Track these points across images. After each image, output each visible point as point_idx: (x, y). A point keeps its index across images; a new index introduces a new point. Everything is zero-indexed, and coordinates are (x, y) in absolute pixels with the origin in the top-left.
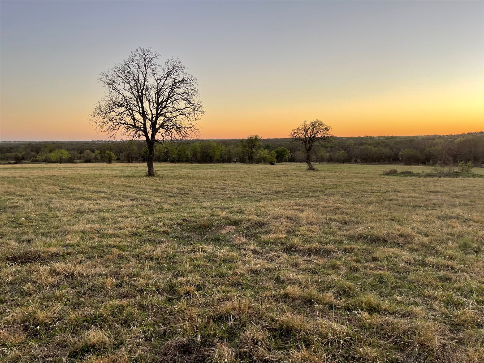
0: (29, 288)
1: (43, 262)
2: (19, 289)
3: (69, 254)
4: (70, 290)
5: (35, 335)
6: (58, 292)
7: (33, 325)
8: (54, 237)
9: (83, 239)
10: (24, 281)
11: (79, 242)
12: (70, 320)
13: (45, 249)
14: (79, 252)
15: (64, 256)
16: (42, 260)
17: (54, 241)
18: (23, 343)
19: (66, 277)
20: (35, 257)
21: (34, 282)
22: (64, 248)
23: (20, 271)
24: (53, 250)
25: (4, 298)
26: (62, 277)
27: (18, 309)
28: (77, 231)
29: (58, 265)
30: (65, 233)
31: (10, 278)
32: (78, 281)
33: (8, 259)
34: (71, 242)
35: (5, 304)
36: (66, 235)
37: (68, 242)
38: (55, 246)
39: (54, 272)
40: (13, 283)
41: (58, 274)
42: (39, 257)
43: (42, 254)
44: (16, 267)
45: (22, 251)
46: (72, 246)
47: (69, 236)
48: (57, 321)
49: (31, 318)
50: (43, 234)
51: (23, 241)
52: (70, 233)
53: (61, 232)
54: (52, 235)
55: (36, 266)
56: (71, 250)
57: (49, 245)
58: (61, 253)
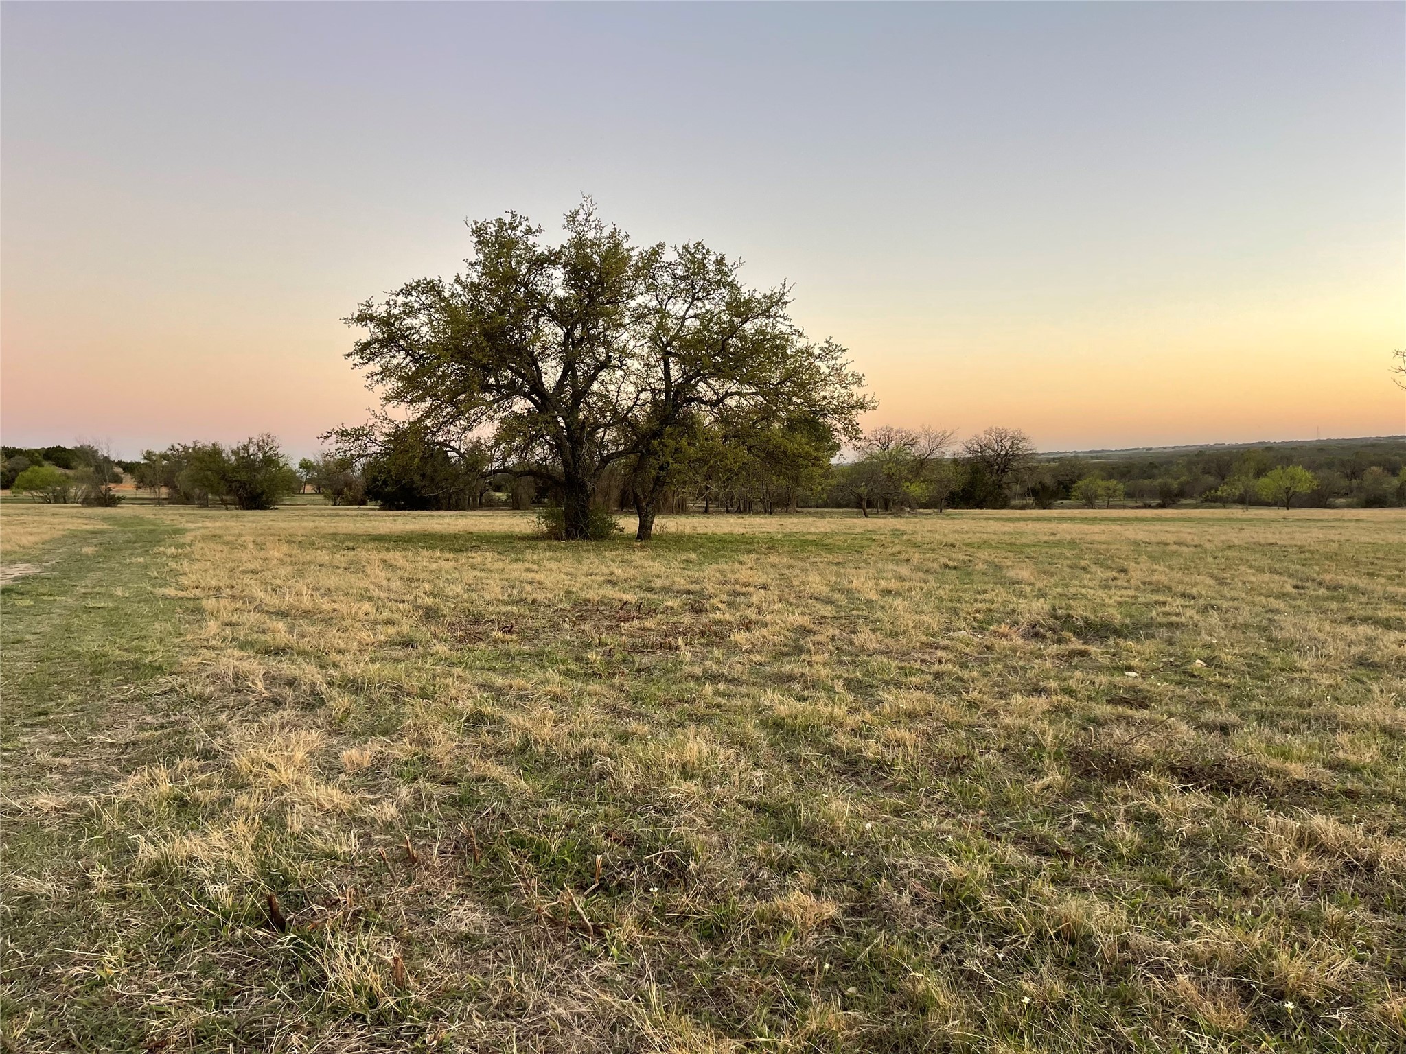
0: (1241, 871)
1: (1272, 800)
2: (1213, 866)
3: (1351, 795)
4: (1362, 913)
5: (1275, 1023)
6: (1332, 912)
7: (1265, 990)
8: (1295, 731)
9: (1389, 754)
10: (1227, 846)
11: (1377, 763)
12: (1385, 1016)
13: (1274, 763)
14: (1381, 797)
15: (1332, 796)
16: (1269, 795)
17: (1296, 742)
18: (1241, 1036)
19: (1351, 868)
20: (1245, 782)
21: (1255, 858)
22: (1329, 773)
23: (1209, 814)
24: (1298, 771)
25: (1174, 879)
26: (1339, 863)
27: (1224, 929)
28: (1367, 726)
29: (1323, 824)
30: (1332, 724)
31: (1187, 827)
32: (1392, 893)
33: (1173, 770)
34: (1353, 758)
35: (1178, 899)
36: (1334, 731)
37: (1341, 755)
38: (1301, 759)
39: (1308, 841)
40: (1194, 842)
41: (1323, 851)
42: (1258, 783)
43: (1266, 778)
44: (1197, 800)
45: (1210, 756)
46: (1356, 770)
47: (1343, 738)
48: (1339, 1004)
49: (1260, 969)
50: (1261, 717)
51: (1209, 727)
52: (1346, 727)
53: (1317, 720)
54: (1289, 723)
55: (1250, 807)
56: (1353, 783)
57: (1286, 755)
58: (1324, 788)
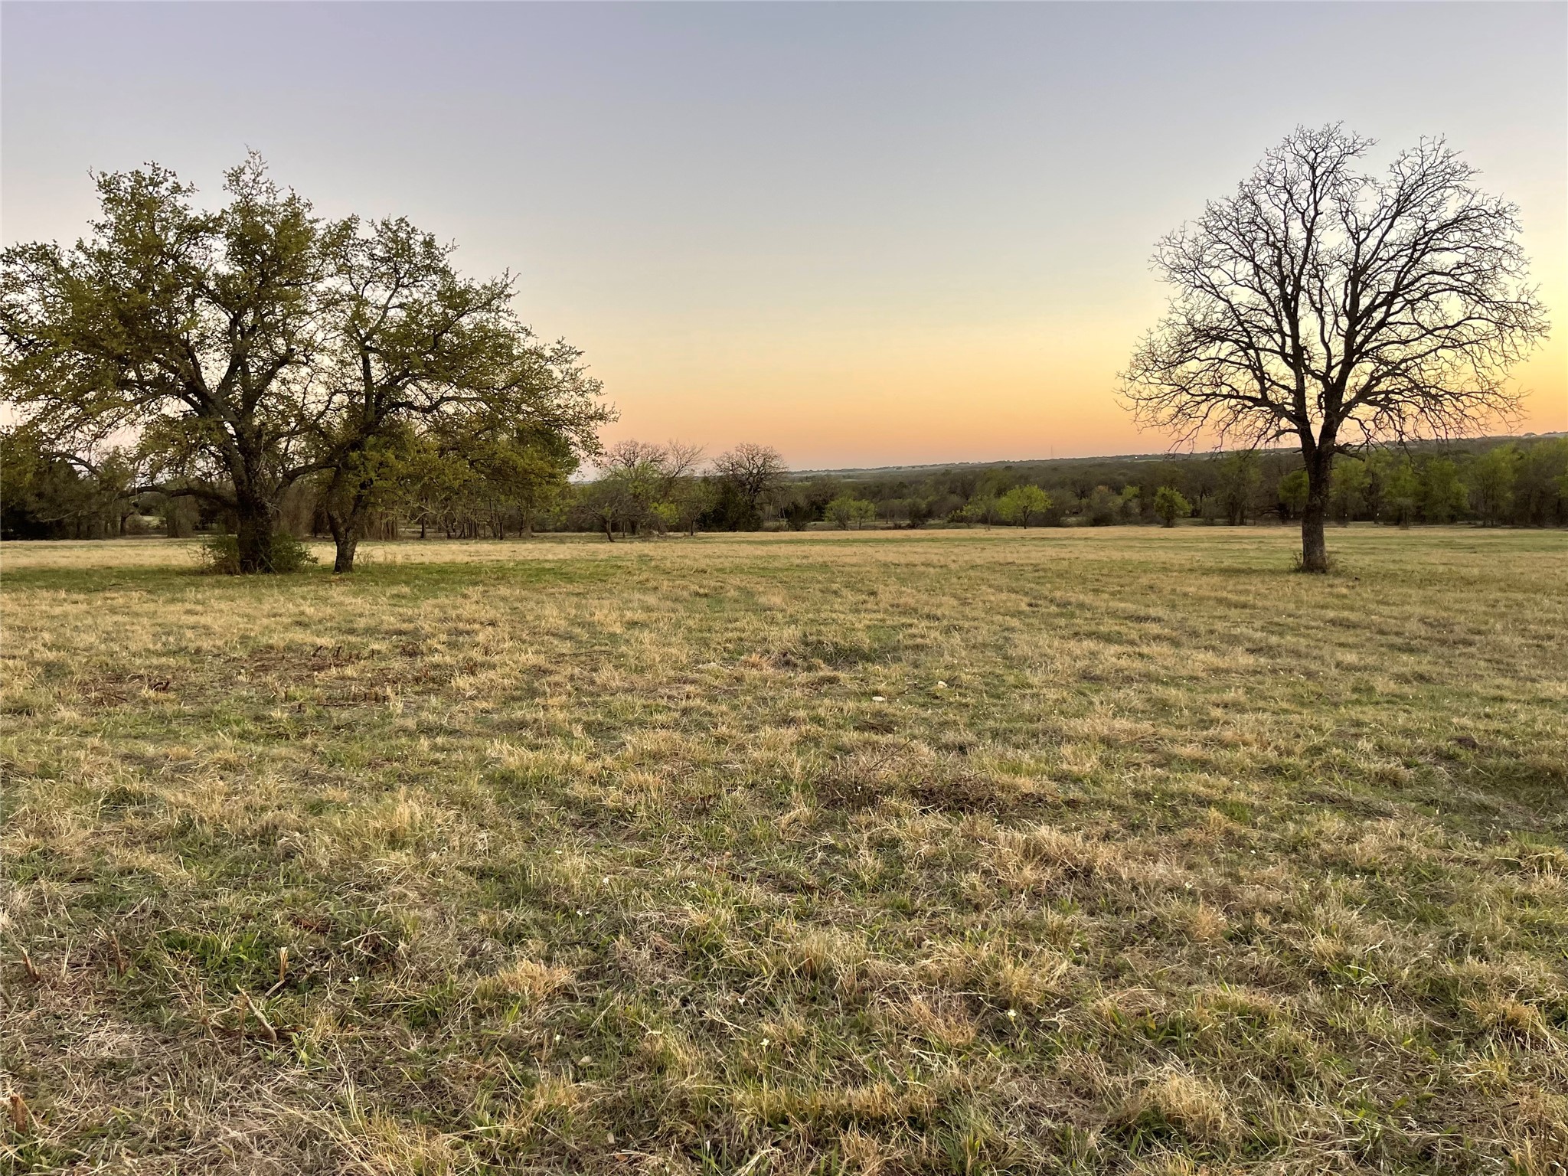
0: (973, 887)
1: (1003, 817)
2: (948, 885)
3: (1072, 804)
4: (1079, 916)
5: (1000, 1032)
6: (1053, 918)
7: (992, 1001)
8: (1025, 746)
9: (1107, 763)
10: (960, 864)
11: (1096, 772)
12: (1098, 1014)
13: (1006, 779)
14: (1099, 804)
15: (1056, 807)
16: (1000, 810)
17: (1026, 758)
18: (969, 1049)
19: (1071, 875)
20: (980, 799)
21: (986, 873)
22: (1054, 785)
23: (946, 833)
24: (1026, 784)
25: (912, 901)
26: (1060, 871)
27: (954, 947)
28: (1088, 737)
29: (1047, 834)
30: (1058, 737)
31: (925, 848)
32: (1106, 895)
33: (914, 792)
34: (1075, 768)
35: (915, 921)
36: (1059, 744)
37: (1065, 766)
38: (1030, 774)
39: (1034, 853)
40: (930, 864)
41: (1047, 860)
42: (991, 800)
43: (998, 793)
44: (935, 821)
45: (948, 776)
46: (1078, 781)
47: (1067, 750)
48: (1059, 1006)
49: (987, 982)
50: (995, 734)
51: (947, 747)
52: (1069, 739)
53: (1044, 734)
54: (1020, 738)
55: (984, 823)
56: (1075, 793)
57: (1016, 770)
58: (1049, 799)
